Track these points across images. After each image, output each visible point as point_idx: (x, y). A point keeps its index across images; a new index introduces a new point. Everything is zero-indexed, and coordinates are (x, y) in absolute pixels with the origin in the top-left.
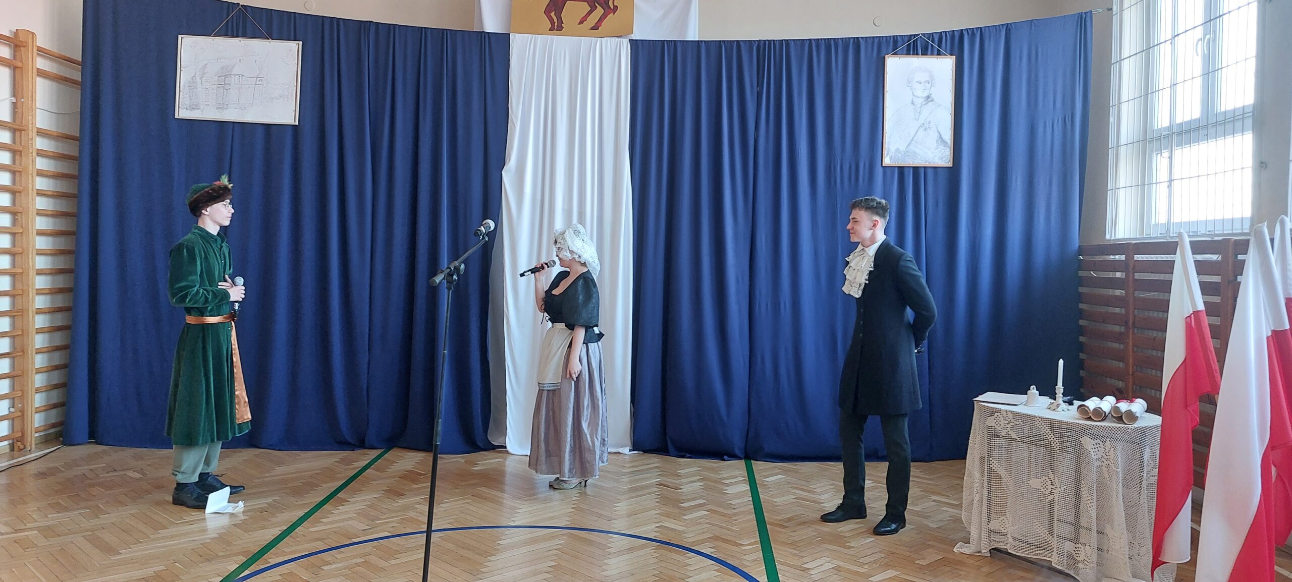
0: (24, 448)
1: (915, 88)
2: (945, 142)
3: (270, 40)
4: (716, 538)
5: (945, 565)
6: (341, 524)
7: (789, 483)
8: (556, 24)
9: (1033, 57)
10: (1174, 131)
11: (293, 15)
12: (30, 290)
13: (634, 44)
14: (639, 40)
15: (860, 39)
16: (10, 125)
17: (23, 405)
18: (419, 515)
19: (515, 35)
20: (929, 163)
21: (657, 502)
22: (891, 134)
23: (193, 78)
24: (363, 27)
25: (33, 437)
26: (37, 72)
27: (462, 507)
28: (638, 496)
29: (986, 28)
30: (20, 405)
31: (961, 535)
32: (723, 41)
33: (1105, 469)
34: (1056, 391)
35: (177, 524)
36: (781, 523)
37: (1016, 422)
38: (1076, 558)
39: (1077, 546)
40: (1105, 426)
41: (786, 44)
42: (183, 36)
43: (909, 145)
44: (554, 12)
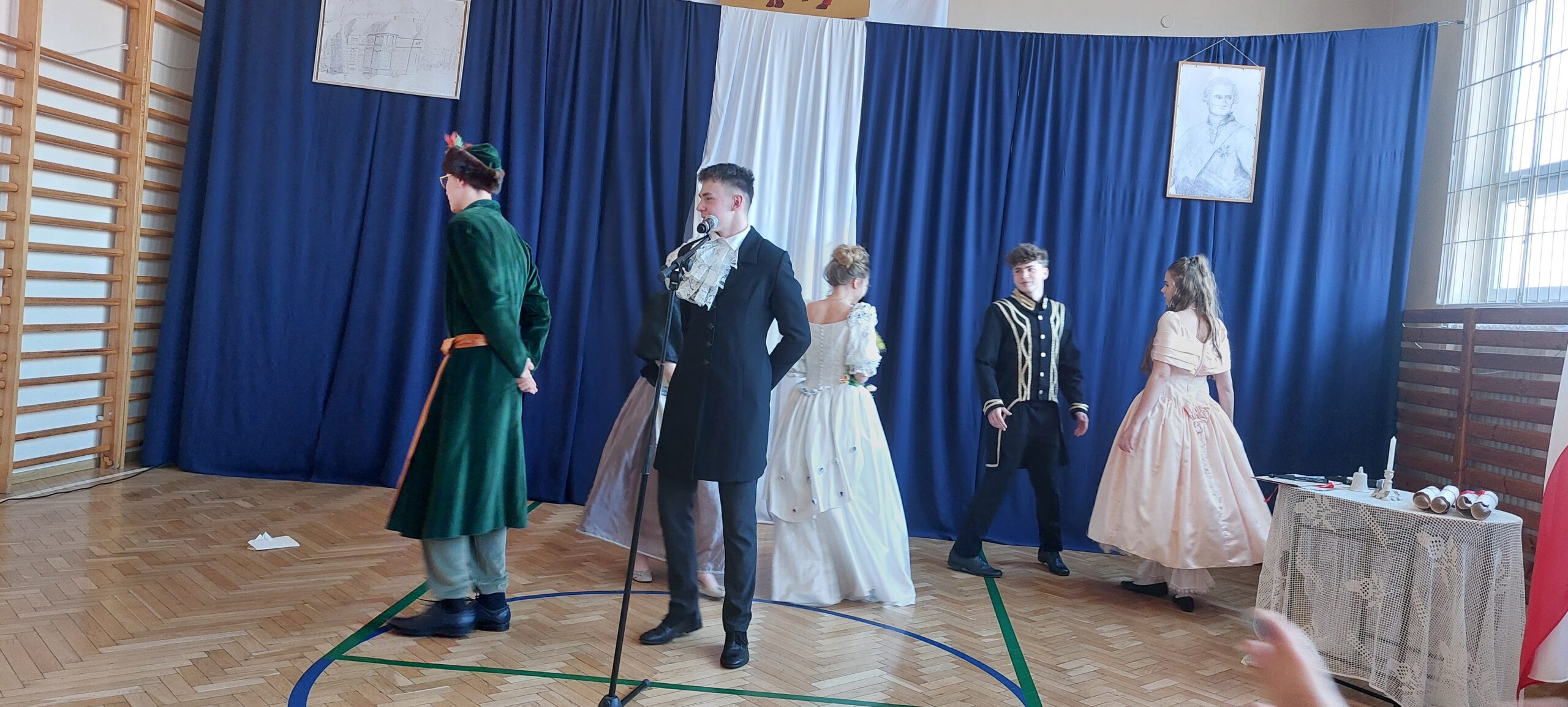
0: (112, 465)
1: (1212, 104)
2: (1246, 172)
4: (948, 627)
5: (1230, 678)
9: (1361, 76)
10: (1536, 175)
12: (130, 276)
13: (872, 28)
14: (877, 23)
16: (121, 77)
17: (115, 414)
19: (727, 8)
20: (1223, 196)
22: (1179, 160)
23: (337, 34)
25: (122, 453)
26: (155, 16)
29: (1306, 35)
30: (110, 414)
34: (1385, 476)
35: (302, 561)
36: (1026, 616)
37: (1333, 510)
38: (1400, 679)
39: (1402, 664)
40: (1448, 520)
41: (1057, 39)
43: (1200, 173)
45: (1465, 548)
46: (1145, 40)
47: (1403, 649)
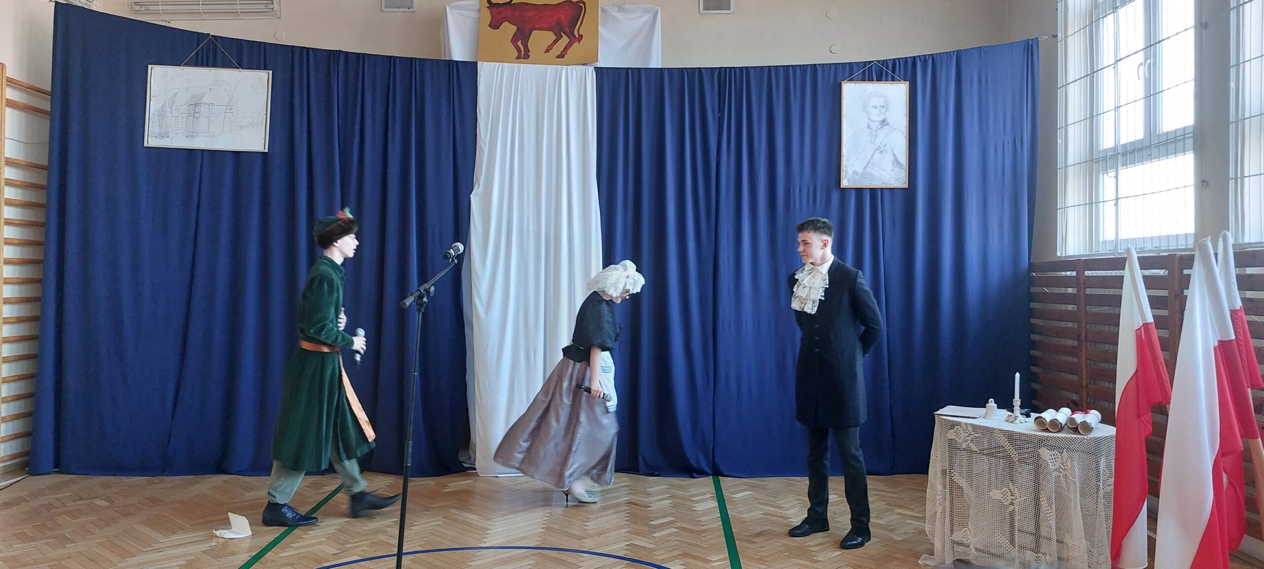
1: (870, 113)
2: (900, 164)
3: (241, 70)
4: (685, 555)
7: (757, 499)
8: (523, 53)
9: (983, 82)
10: (1119, 151)
11: (262, 45)
13: (599, 72)
14: (604, 68)
15: (818, 66)
18: (390, 538)
19: (482, 64)
20: (885, 184)
21: (627, 521)
22: (848, 158)
23: (162, 106)
24: (333, 56)
26: (6, 102)
27: (433, 529)
28: (607, 515)
29: (938, 55)
31: (925, 547)
32: (685, 68)
33: (1062, 480)
34: (1014, 404)
35: (145, 551)
36: (749, 538)
37: (976, 436)
39: (1038, 555)
40: (1062, 437)
41: (745, 71)
42: (152, 66)
43: (865, 168)
44: (520, 41)
45: (1076, 458)
46: (814, 67)
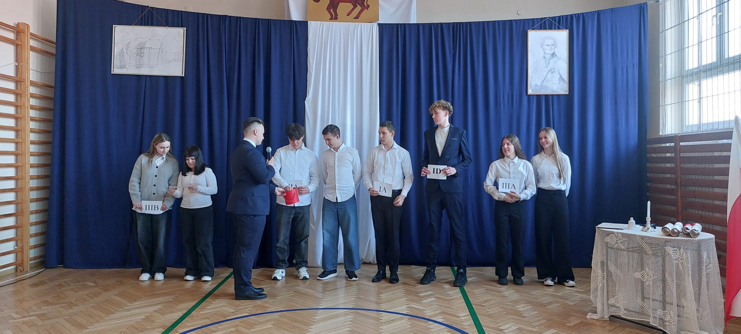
0: (23, 270)
1: (545, 49)
2: (564, 80)
3: (167, 27)
4: (443, 313)
5: (584, 326)
6: (218, 309)
8: (334, 16)
9: (614, 30)
10: (701, 70)
11: (180, 13)
12: (27, 176)
13: (381, 27)
14: (383, 24)
15: (513, 21)
16: (15, 79)
17: (23, 244)
19: (311, 22)
20: (555, 92)
21: (405, 294)
22: (532, 76)
23: (121, 50)
24: (222, 18)
25: (28, 263)
26: (30, 48)
27: (289, 298)
28: (392, 290)
29: (586, 13)
30: (21, 245)
31: (590, 308)
32: (433, 23)
33: (680, 265)
34: (647, 220)
35: (119, 311)
36: (479, 304)
37: (624, 239)
38: (664, 319)
39: (665, 312)
40: (680, 239)
41: (469, 24)
42: (115, 25)
43: (543, 82)
44: (332, 9)
45: (689, 252)
46: (511, 21)
47: (664, 304)
